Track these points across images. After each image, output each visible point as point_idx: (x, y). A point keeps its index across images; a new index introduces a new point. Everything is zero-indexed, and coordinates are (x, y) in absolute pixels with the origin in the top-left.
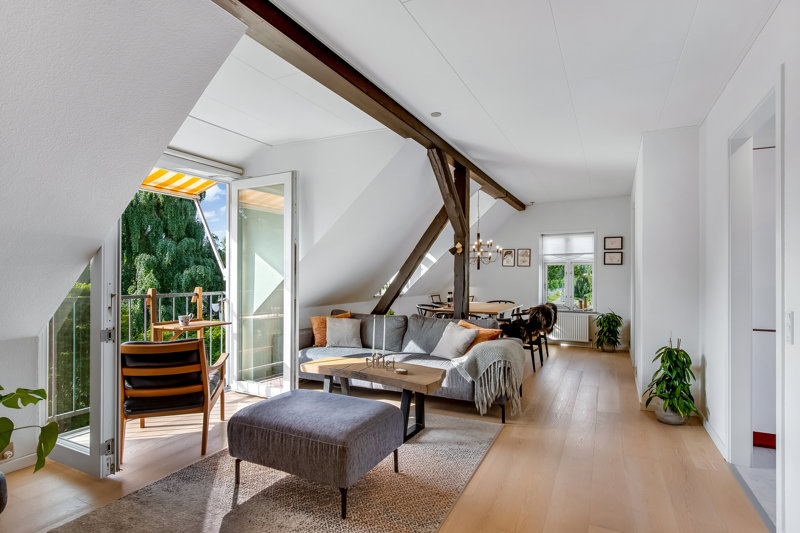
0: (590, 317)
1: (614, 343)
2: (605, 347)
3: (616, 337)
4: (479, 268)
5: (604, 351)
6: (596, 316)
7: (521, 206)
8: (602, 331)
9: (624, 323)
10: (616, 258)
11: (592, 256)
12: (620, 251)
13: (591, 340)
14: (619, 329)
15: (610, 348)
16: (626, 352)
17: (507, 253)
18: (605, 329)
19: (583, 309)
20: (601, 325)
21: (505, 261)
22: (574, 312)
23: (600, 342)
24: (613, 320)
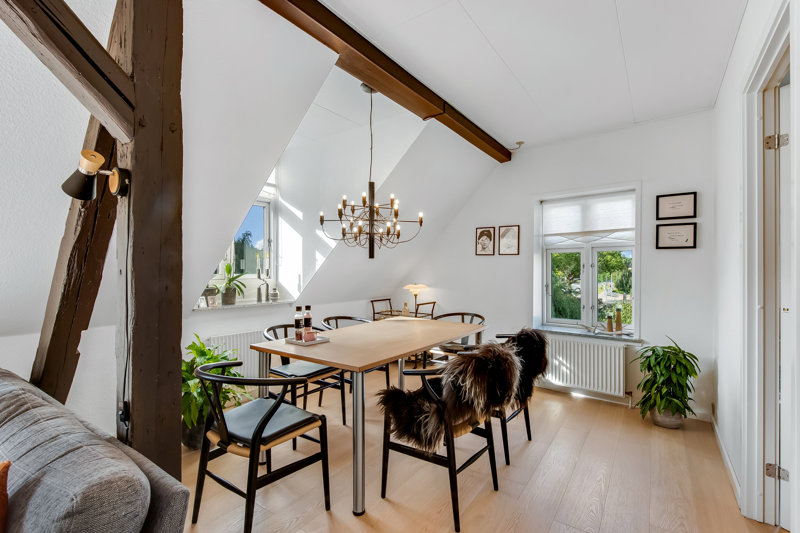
0: (626, 349)
1: (682, 409)
2: (660, 417)
3: (683, 398)
4: (372, 255)
5: (656, 424)
6: (638, 347)
7: (502, 154)
8: (653, 381)
9: (702, 366)
10: (684, 234)
11: (631, 234)
12: (691, 220)
13: (628, 393)
14: (691, 380)
15: (672, 420)
16: (708, 427)
17: (482, 234)
18: (661, 380)
19: (615, 333)
20: (650, 368)
21: (479, 247)
22: (596, 337)
23: (647, 404)
24: (679, 362)
